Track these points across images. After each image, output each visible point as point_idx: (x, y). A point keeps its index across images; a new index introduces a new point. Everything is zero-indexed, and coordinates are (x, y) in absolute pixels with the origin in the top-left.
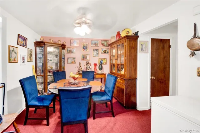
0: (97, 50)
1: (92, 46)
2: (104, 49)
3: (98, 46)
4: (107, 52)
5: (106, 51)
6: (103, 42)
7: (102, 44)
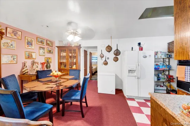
0: (43, 48)
1: (38, 43)
2: (49, 49)
3: (44, 44)
4: (51, 52)
5: (51, 50)
6: (48, 42)
7: (48, 44)
